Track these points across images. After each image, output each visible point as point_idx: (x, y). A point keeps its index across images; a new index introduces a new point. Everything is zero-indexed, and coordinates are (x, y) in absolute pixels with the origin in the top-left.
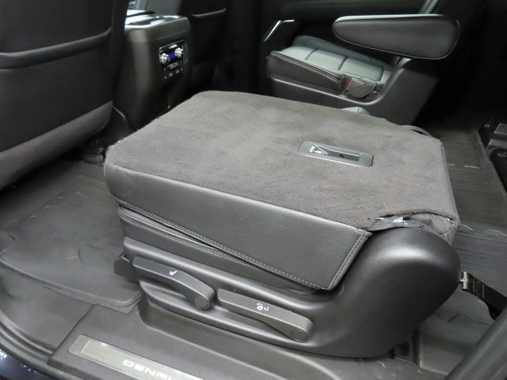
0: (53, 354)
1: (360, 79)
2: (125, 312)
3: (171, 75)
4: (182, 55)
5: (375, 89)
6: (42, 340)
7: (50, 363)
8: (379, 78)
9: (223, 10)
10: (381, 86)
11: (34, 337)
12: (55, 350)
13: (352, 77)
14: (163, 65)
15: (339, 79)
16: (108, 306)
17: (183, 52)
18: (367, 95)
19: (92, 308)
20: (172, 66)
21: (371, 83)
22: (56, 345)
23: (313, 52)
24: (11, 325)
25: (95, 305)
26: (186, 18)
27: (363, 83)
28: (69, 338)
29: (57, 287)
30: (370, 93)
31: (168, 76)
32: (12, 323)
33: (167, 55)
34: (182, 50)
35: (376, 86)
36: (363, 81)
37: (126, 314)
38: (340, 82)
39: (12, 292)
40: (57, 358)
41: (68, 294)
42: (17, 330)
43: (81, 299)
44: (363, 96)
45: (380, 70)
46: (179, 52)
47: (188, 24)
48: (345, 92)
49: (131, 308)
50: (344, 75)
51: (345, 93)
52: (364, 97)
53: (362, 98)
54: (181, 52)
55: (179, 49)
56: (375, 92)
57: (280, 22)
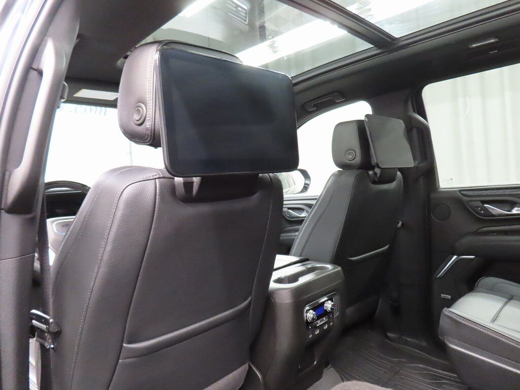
3: (317, 332)
4: (332, 309)
9: (387, 247)
14: (308, 323)
17: (333, 305)
20: (319, 323)
23: (506, 303)
26: (339, 268)
31: (313, 334)
33: (314, 313)
34: (332, 303)
46: (329, 305)
47: (342, 274)
54: (331, 306)
55: (329, 302)
57: (455, 257)
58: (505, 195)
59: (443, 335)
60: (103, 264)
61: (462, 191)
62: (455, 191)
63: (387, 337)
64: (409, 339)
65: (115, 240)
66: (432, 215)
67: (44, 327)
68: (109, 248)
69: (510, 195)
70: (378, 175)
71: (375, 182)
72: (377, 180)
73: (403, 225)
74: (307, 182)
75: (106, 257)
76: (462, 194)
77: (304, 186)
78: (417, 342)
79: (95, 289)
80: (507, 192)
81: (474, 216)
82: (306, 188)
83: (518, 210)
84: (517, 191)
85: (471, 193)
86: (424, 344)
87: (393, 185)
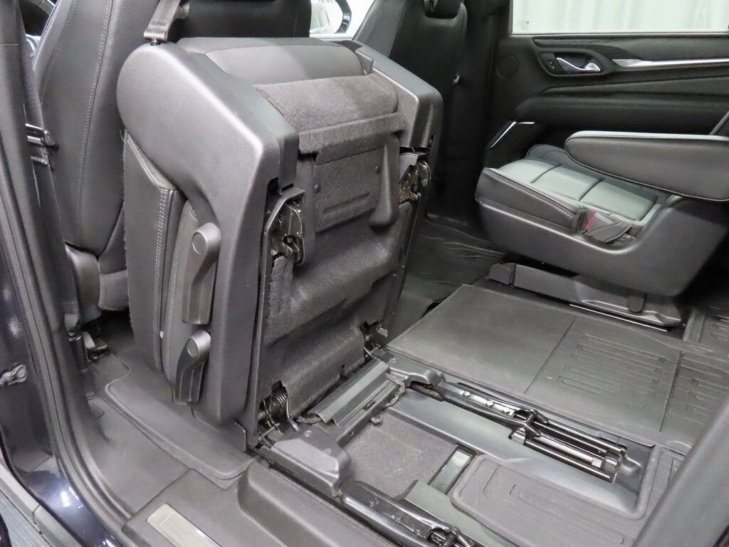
0: (130, 519)
1: (607, 216)
2: (222, 486)
5: (628, 232)
6: (124, 499)
7: (125, 530)
8: (642, 215)
10: (640, 229)
11: (116, 492)
12: (133, 515)
13: (595, 212)
15: (575, 213)
16: (205, 474)
18: (616, 240)
19: (187, 472)
21: (624, 222)
22: (136, 509)
23: (551, 169)
24: (97, 473)
25: (192, 469)
27: (612, 223)
28: (152, 504)
29: (157, 437)
30: (621, 237)
32: (98, 470)
35: (631, 228)
36: (612, 219)
37: (222, 489)
38: (577, 217)
39: (108, 433)
40: (133, 525)
41: (167, 449)
42: (102, 481)
43: (179, 458)
44: (608, 241)
45: (649, 202)
48: (584, 231)
49: (230, 483)
50: (584, 208)
51: (583, 233)
52: (612, 242)
53: (608, 243)
56: (629, 237)
57: (514, 123)
58: (582, 46)
59: (479, 195)
60: (106, 61)
61: (537, 38)
62: (528, 39)
63: (426, 217)
64: (451, 220)
65: (117, 32)
66: (497, 70)
67: (38, 140)
68: (110, 42)
69: (588, 47)
70: (435, 4)
71: (429, 14)
72: (432, 11)
73: (460, 80)
74: (347, 17)
75: (108, 52)
76: (536, 43)
77: (342, 24)
78: (458, 222)
79: (99, 91)
80: (586, 42)
81: (543, 71)
82: (344, 26)
83: (592, 67)
84: (597, 42)
85: (547, 42)
86: (466, 224)
87: (453, 22)
